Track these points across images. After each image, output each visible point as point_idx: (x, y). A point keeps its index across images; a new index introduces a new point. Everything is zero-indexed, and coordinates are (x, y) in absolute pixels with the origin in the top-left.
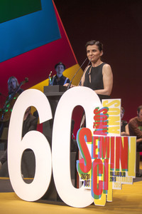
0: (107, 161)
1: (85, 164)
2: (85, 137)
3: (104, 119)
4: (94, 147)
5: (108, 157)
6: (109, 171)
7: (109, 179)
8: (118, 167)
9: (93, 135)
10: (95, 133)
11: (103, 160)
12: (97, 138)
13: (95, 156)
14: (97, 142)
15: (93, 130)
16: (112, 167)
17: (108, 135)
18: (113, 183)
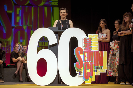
0: (92, 63)
1: (79, 65)
2: (79, 52)
3: (89, 43)
4: (84, 56)
5: (92, 60)
6: (93, 67)
7: (93, 71)
8: (98, 65)
9: (83, 51)
10: (84, 50)
11: (89, 62)
12: (86, 52)
13: (85, 60)
14: (86, 54)
15: (83, 48)
16: (95, 65)
17: (92, 51)
18: (95, 72)
